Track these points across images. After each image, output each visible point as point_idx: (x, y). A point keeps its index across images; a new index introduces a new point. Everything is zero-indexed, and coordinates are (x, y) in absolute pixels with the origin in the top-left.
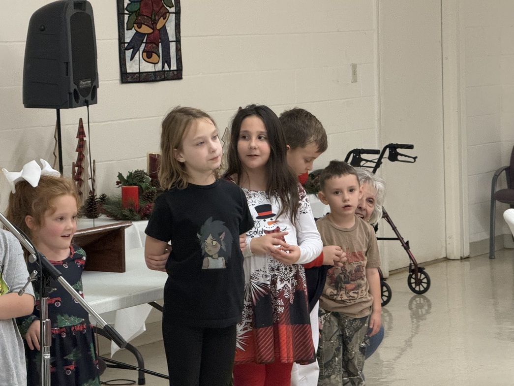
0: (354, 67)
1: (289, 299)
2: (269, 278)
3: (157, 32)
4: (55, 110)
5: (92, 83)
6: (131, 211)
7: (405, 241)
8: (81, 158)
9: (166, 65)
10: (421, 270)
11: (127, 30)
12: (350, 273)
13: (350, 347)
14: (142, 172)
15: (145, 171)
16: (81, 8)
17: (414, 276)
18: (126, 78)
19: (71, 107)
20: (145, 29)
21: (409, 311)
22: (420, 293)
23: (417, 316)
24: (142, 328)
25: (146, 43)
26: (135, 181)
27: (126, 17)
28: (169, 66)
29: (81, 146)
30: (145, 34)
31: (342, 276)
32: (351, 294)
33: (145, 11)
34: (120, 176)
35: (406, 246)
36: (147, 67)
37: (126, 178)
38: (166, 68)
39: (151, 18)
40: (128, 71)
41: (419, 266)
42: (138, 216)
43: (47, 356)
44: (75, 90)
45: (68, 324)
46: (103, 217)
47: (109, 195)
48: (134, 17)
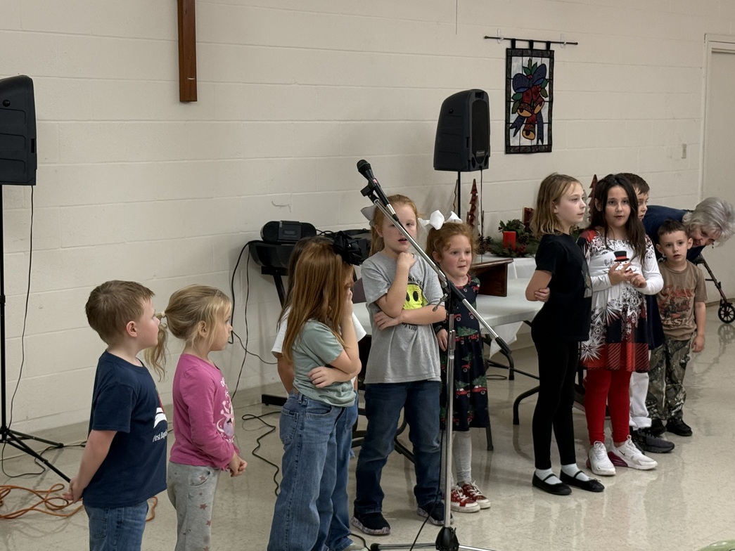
0: (685, 146)
1: (635, 324)
2: (622, 306)
3: (534, 116)
4: (457, 173)
5: (485, 153)
6: (509, 250)
7: (718, 282)
8: (473, 209)
9: (540, 141)
10: (730, 305)
11: (512, 113)
12: (677, 305)
13: (671, 361)
14: (518, 221)
15: (521, 221)
16: (480, 97)
17: (723, 309)
18: (509, 149)
19: (469, 170)
20: (526, 114)
21: (718, 336)
22: (727, 322)
23: (724, 340)
24: (514, 338)
25: (526, 124)
26: (513, 228)
27: (512, 104)
28: (542, 142)
29: (474, 200)
30: (525, 117)
31: (671, 307)
32: (676, 321)
33: (526, 100)
34: (502, 223)
35: (719, 286)
36: (526, 142)
37: (506, 225)
38: (540, 143)
39: (530, 105)
40: (511, 145)
41: (728, 302)
42: (514, 254)
43: (452, 357)
44: (473, 158)
45: (466, 334)
46: (488, 253)
47: (492, 237)
48: (517, 104)
